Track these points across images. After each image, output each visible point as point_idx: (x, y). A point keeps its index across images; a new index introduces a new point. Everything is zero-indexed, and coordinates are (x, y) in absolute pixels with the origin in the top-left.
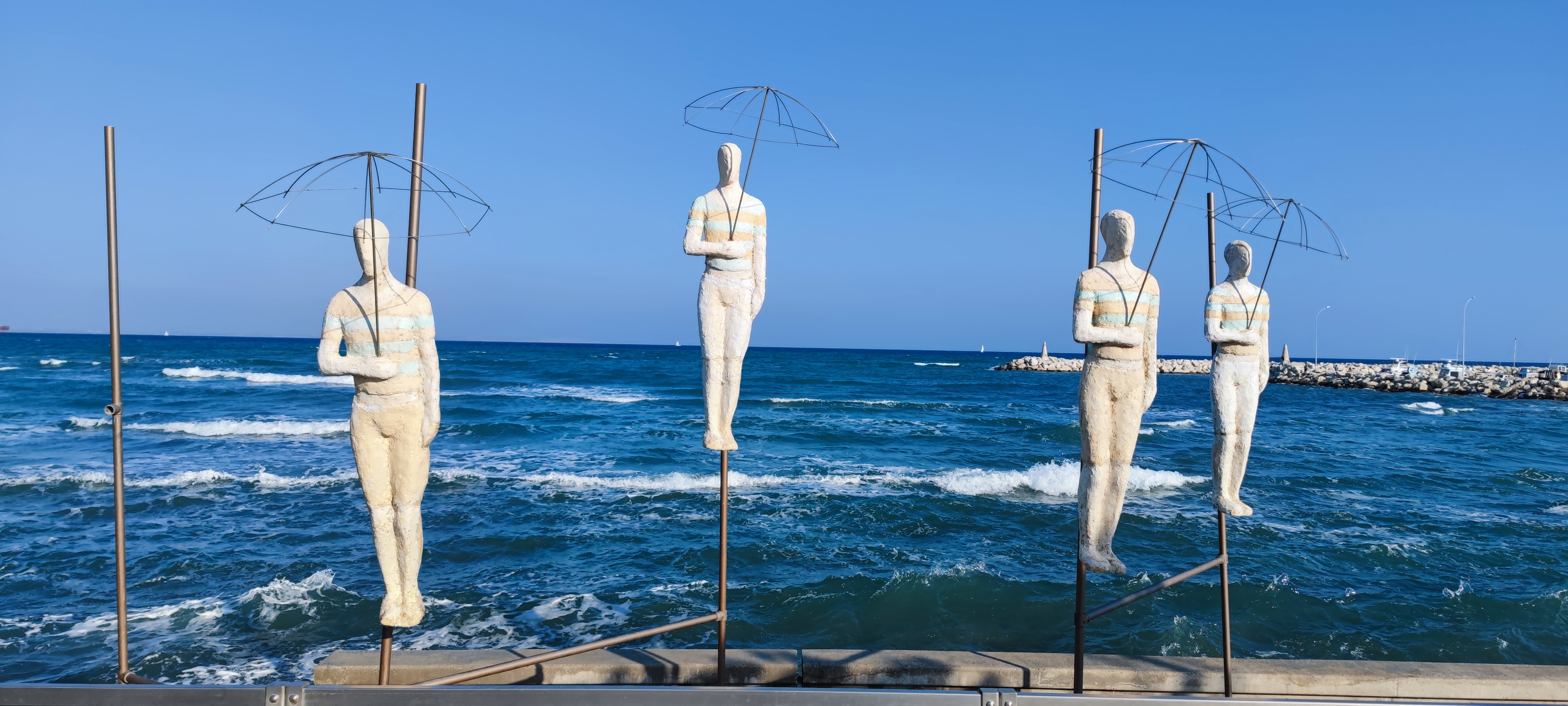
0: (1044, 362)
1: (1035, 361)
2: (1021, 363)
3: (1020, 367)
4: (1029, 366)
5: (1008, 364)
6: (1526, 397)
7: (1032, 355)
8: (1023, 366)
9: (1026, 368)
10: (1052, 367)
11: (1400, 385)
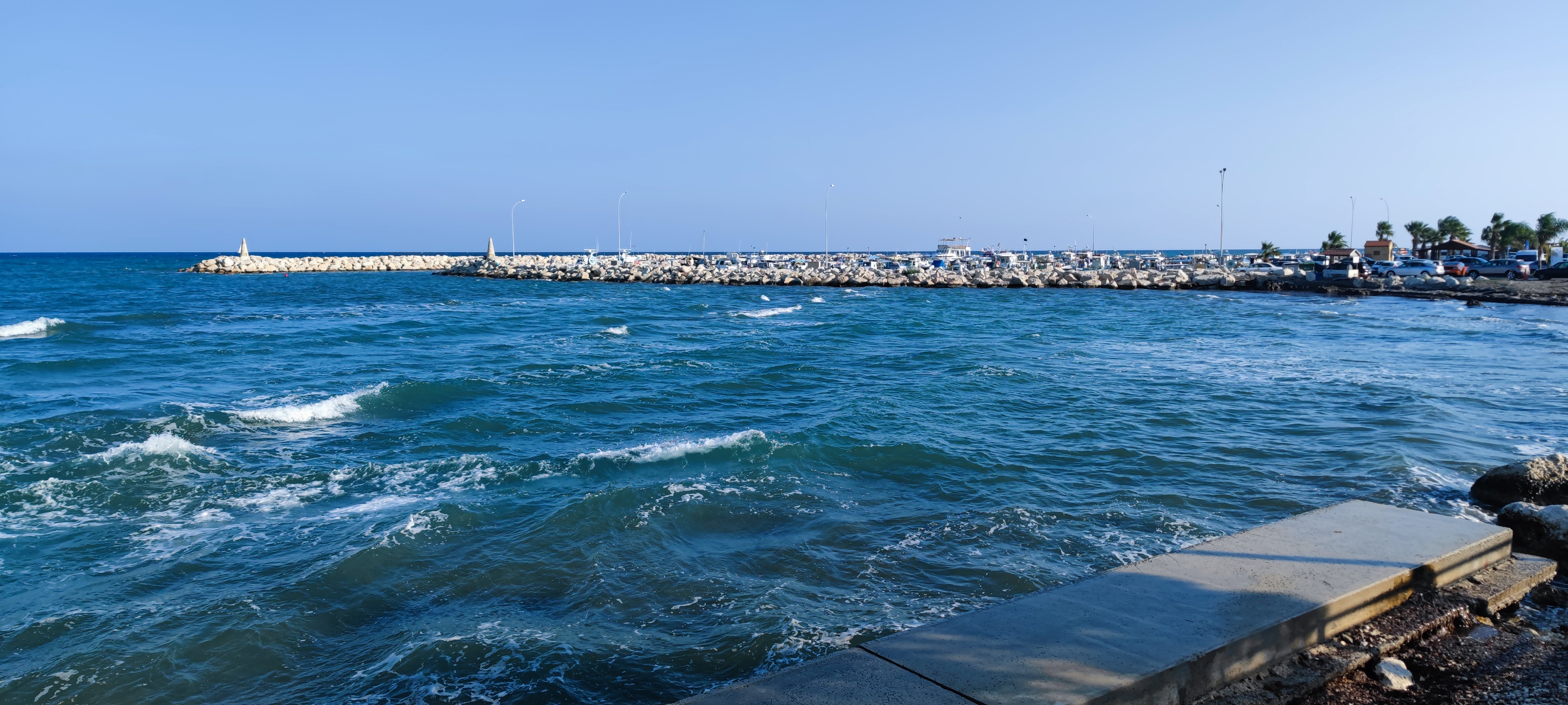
0: (242, 262)
1: (229, 262)
2: (212, 265)
3: (209, 268)
4: (221, 267)
5: (196, 266)
6: (658, 282)
7: (229, 254)
8: (214, 267)
9: (217, 271)
10: (252, 267)
11: (569, 274)
